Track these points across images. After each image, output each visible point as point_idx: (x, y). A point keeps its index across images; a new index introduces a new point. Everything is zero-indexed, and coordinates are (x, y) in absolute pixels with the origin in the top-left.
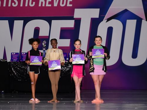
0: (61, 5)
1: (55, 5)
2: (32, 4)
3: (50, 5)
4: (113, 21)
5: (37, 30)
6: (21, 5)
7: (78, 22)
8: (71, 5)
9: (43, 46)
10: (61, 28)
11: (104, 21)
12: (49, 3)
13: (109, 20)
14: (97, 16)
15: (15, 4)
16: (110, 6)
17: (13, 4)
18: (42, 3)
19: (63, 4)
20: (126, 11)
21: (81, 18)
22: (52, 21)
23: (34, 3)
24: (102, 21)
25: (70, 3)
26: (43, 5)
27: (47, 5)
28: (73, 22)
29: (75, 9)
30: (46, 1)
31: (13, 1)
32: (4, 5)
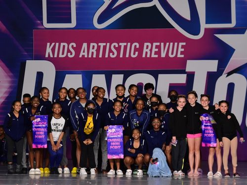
0: (170, 55)
1: (163, 55)
2: (134, 54)
3: (157, 56)
4: (234, 74)
6: (121, 56)
7: (191, 76)
8: (183, 56)
10: (170, 84)
11: (224, 75)
12: (156, 53)
13: (229, 74)
14: (215, 70)
15: (113, 54)
16: (231, 58)
17: (111, 54)
18: (147, 53)
19: (172, 54)
21: (194, 72)
22: (159, 75)
23: (137, 53)
24: (221, 75)
25: (182, 53)
26: (148, 56)
27: (153, 56)
28: (185, 76)
29: (188, 61)
30: (151, 50)
31: (110, 51)
32: (100, 56)
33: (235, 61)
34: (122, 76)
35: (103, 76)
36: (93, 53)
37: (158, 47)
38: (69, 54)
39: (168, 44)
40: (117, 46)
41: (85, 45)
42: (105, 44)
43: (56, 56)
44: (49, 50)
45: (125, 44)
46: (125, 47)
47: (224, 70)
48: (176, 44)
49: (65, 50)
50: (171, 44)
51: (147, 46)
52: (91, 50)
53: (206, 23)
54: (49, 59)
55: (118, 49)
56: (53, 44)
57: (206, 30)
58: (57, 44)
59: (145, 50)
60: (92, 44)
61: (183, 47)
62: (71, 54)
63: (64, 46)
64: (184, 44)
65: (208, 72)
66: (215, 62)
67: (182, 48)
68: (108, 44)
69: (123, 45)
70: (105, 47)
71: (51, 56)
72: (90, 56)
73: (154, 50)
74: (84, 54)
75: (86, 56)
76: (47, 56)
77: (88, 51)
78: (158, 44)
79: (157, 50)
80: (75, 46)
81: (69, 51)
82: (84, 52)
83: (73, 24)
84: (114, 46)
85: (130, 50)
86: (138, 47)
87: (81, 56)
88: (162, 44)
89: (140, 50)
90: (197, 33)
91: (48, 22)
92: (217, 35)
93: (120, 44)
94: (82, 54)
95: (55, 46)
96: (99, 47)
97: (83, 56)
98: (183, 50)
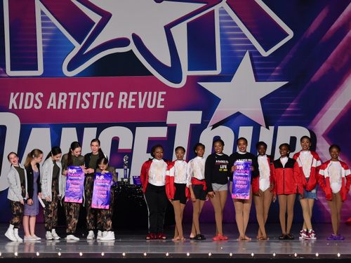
0: (149, 106)
1: (141, 105)
2: (109, 105)
3: (134, 107)
4: (220, 127)
5: (115, 141)
6: (94, 107)
7: (172, 130)
8: (163, 107)
9: (124, 162)
10: (149, 138)
11: (209, 128)
12: (133, 103)
13: (214, 126)
14: (199, 121)
15: (85, 105)
16: (216, 108)
17: (83, 105)
18: (122, 103)
19: (151, 104)
20: (238, 114)
21: (176, 125)
22: (137, 128)
23: (111, 104)
24: (206, 127)
25: (162, 103)
26: (125, 107)
27: (130, 106)
28: (165, 129)
29: (169, 112)
30: (127, 100)
31: (82, 101)
32: (71, 107)
33: (222, 112)
34: (95, 129)
35: (74, 130)
36: (62, 104)
37: (136, 97)
38: (35, 105)
39: (146, 93)
40: (89, 96)
41: (53, 95)
42: (75, 94)
43: (20, 107)
44: (12, 101)
45: (99, 93)
46: (99, 97)
47: (209, 122)
48: (155, 93)
49: (31, 100)
50: (150, 93)
51: (123, 96)
52: (60, 101)
53: (189, 70)
54: (13, 111)
55: (91, 99)
56: (18, 94)
57: (188, 77)
58: (22, 94)
59: (121, 100)
60: (61, 94)
61: (163, 96)
62: (38, 105)
63: (30, 96)
64: (165, 93)
65: (191, 125)
66: (199, 114)
67: (162, 98)
68: (79, 94)
69: (96, 94)
70: (76, 97)
71: (16, 107)
72: (59, 107)
73: (131, 100)
74: (52, 105)
75: (55, 107)
76: (10, 107)
77: (58, 101)
78: (136, 93)
79: (134, 100)
80: (42, 95)
81: (35, 102)
82: (52, 102)
83: (40, 72)
84: (86, 96)
85: (104, 100)
86: (112, 96)
87: (48, 107)
88: (140, 93)
89: (115, 100)
90: (178, 81)
91: (12, 69)
92: (201, 84)
93: (93, 94)
94: (50, 105)
95: (19, 96)
96: (69, 97)
97: (52, 107)
98: (163, 100)
